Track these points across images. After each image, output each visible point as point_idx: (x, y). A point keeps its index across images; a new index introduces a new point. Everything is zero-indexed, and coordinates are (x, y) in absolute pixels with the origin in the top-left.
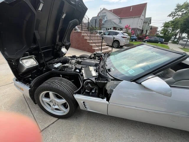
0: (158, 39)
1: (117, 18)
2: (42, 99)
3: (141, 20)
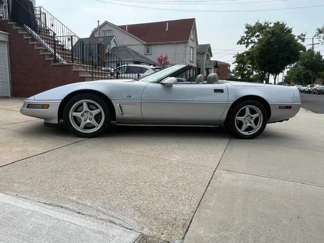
1: (141, 43)
2: (72, 113)
3: (192, 49)
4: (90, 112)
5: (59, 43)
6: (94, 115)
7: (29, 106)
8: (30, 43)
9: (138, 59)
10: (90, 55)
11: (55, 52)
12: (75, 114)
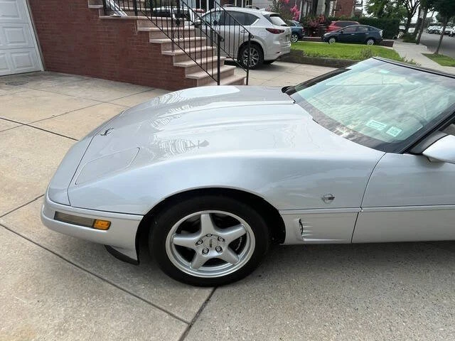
0: (365, 29)
4: (217, 235)
6: (228, 242)
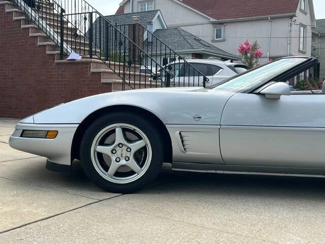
2: (96, 148)
3: (302, 29)
4: (126, 146)
5: (70, 25)
6: (133, 151)
7: (24, 133)
8: (23, 26)
9: (201, 49)
10: (121, 44)
11: (62, 40)
12: (101, 149)
